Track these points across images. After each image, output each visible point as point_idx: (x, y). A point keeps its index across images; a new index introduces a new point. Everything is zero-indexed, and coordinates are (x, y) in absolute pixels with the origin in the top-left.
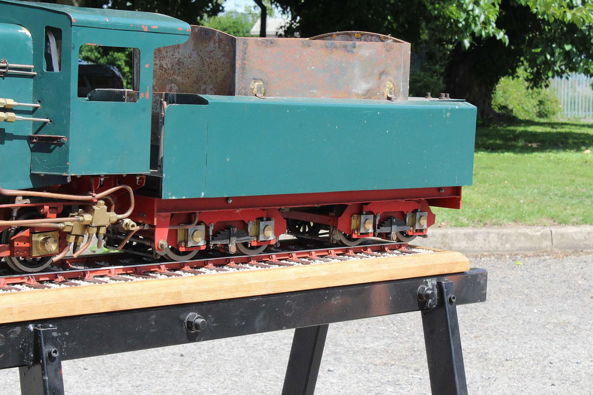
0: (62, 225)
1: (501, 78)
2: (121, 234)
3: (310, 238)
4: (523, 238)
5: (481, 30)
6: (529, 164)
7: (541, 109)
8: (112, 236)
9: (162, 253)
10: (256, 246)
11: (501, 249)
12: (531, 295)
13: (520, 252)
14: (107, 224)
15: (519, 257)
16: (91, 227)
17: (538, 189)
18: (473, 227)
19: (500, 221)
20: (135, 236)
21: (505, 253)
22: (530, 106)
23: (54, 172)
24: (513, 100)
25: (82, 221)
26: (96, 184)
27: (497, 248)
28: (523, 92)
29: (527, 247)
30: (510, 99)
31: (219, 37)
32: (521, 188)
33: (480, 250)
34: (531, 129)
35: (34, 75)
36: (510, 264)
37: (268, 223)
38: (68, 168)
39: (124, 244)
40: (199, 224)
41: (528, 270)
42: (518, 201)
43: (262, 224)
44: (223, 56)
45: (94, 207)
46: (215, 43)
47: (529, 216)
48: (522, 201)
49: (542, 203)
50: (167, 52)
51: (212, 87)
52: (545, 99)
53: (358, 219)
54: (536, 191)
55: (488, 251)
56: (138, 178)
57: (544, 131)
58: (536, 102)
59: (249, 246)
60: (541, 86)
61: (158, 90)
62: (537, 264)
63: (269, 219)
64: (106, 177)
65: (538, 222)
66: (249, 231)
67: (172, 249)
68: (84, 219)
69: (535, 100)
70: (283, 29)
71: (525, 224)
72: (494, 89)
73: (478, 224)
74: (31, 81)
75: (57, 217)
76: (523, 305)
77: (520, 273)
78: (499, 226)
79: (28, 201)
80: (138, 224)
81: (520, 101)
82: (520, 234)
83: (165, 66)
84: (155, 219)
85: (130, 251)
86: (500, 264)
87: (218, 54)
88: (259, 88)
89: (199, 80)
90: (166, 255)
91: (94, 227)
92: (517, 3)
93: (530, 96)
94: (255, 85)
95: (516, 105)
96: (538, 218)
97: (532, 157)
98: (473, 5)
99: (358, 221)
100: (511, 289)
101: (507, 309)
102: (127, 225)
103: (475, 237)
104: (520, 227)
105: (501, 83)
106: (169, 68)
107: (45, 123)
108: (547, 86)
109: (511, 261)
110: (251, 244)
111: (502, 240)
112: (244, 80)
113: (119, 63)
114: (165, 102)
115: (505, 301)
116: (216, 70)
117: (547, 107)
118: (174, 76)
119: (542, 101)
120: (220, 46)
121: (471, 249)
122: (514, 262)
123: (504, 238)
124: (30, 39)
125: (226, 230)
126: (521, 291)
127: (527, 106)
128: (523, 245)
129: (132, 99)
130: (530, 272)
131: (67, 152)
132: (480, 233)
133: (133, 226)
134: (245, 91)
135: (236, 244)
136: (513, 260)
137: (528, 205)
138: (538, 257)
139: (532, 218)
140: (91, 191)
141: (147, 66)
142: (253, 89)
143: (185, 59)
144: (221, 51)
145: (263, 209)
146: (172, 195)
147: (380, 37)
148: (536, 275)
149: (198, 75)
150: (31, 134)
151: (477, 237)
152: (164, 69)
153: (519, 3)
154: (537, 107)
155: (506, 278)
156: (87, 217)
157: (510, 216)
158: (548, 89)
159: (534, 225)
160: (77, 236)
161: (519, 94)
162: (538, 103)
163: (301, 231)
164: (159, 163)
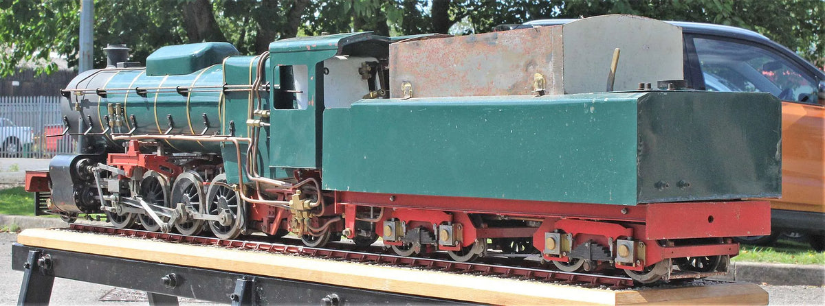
43: (441, 228)
66: (435, 233)
88: (407, 90)
94: (405, 87)
112: (396, 83)
134: (397, 93)
141: (312, 79)
142: (404, 91)
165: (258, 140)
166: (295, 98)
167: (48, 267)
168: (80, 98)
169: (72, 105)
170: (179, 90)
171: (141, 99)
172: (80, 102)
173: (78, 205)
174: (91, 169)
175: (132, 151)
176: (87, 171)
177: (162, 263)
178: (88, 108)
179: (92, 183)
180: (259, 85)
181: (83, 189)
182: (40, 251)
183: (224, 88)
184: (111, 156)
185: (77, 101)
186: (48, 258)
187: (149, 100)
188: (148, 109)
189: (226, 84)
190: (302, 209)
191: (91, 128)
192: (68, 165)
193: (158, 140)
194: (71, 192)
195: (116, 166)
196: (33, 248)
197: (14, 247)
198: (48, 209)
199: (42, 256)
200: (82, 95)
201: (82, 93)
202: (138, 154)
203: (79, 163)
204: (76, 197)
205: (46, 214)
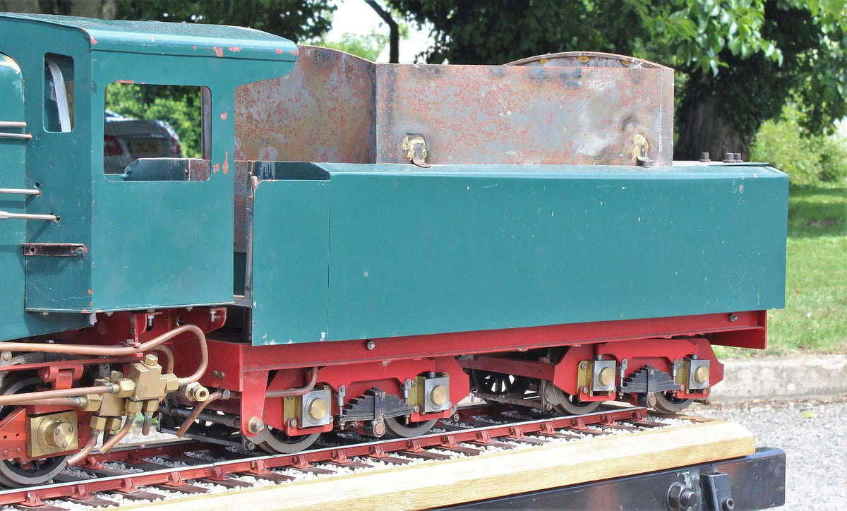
0: (82, 400)
1: (763, 123)
2: (184, 407)
3: (506, 401)
4: (814, 375)
5: (740, 45)
6: (814, 255)
7: (826, 168)
8: (168, 411)
9: (255, 440)
10: (419, 422)
11: (781, 393)
12: (834, 467)
13: (811, 396)
14: (161, 394)
15: (810, 405)
16: (133, 401)
17: (834, 294)
18: (734, 358)
19: (777, 347)
20: (209, 410)
21: (787, 399)
22: (809, 164)
23: (65, 307)
24: (783, 156)
25: (118, 393)
26: (141, 326)
27: (774, 391)
28: (797, 143)
29: (821, 387)
30: (778, 154)
31: (346, 64)
32: (806, 294)
33: (748, 395)
34: (812, 199)
35: (27, 139)
36: (796, 417)
37: (438, 380)
38: (90, 299)
39: (189, 424)
40: (318, 387)
41: (827, 426)
42: (803, 314)
43: (429, 384)
44: (355, 95)
45: (139, 367)
46: (339, 74)
47: (822, 337)
48: (809, 315)
49: (841, 317)
50: (259, 93)
51: (336, 149)
52: (831, 152)
53: (588, 367)
54: (830, 298)
55: (760, 397)
56: (213, 312)
57: (833, 202)
58: (816, 158)
59: (408, 423)
60: (821, 133)
61: (245, 158)
62: (840, 416)
63: (439, 375)
64: (158, 313)
65: (838, 347)
66: (407, 396)
67: (274, 432)
68: (120, 389)
69: (815, 155)
70: (425, 56)
71: (816, 352)
72: (753, 139)
73: (742, 353)
74: (22, 150)
75: (72, 387)
76: (822, 485)
77: (815, 431)
78: (776, 357)
79: (21, 360)
80: (212, 390)
81: (792, 156)
82: (810, 368)
83: (256, 116)
84: (241, 381)
85: (203, 438)
86: (780, 417)
87: (346, 92)
88: (418, 149)
89: (314, 139)
90: (265, 443)
91: (138, 401)
92: (788, 5)
93: (808, 149)
94: (411, 145)
95: (787, 164)
96: (837, 341)
97: (818, 244)
98: (719, 8)
99: (590, 373)
100: (801, 458)
101: (798, 493)
102: (192, 392)
103: (739, 376)
104: (809, 356)
105: (764, 130)
106: (263, 120)
107: (49, 221)
108: (830, 133)
109: (797, 412)
110: (409, 418)
111: (782, 378)
112: (391, 136)
113: (176, 116)
114: (255, 177)
115: (794, 478)
116: (343, 121)
117: (835, 164)
118: (272, 133)
119: (827, 156)
120: (350, 78)
121: (733, 394)
122: (802, 412)
123: (785, 374)
124: (17, 77)
125: (367, 396)
126: (817, 461)
127: (804, 164)
128: (815, 386)
129: (200, 174)
130: (829, 429)
131: (87, 272)
132: (747, 368)
133: (203, 394)
134: (394, 155)
135: (385, 421)
136: (801, 410)
137: (819, 321)
138: (840, 404)
139: (828, 342)
140: (132, 337)
141: (223, 117)
142: (408, 150)
143: (291, 104)
144: (351, 88)
145: (429, 358)
146: (269, 339)
147: (621, 61)
148: (840, 434)
149: (312, 131)
150: (24, 242)
151: (741, 375)
152: (254, 123)
153: (791, 5)
154: (820, 166)
155: (793, 441)
156: (127, 385)
157: (792, 339)
158: (834, 137)
159: (831, 353)
160: (109, 419)
161: (791, 146)
162: (821, 159)
163: (493, 389)
164: (247, 284)
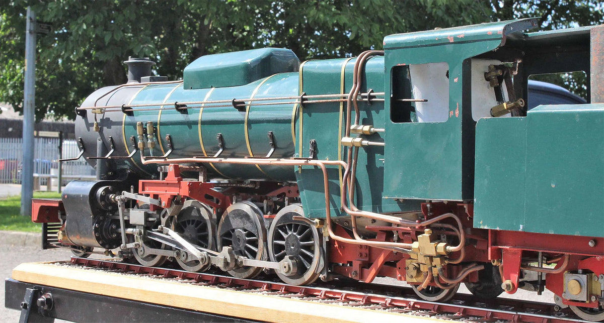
141: (456, 80)
146: (484, 224)
156: (414, 245)
165: (356, 163)
166: (413, 109)
167: (49, 307)
168: (99, 117)
169: (89, 125)
170: (235, 104)
171: (180, 117)
172: (99, 121)
173: (98, 239)
174: (114, 198)
175: (172, 178)
176: (109, 200)
177: (198, 311)
178: (109, 127)
179: (113, 214)
180: (357, 95)
181: (103, 221)
182: (39, 290)
183: (303, 99)
184: (143, 183)
185: (96, 120)
186: (49, 297)
187: (191, 117)
188: (190, 128)
189: (305, 95)
190: (433, 253)
191: (112, 151)
192: (87, 193)
193: (200, 164)
194: (90, 225)
195: (148, 195)
196: (31, 285)
197: (8, 283)
198: (57, 241)
199: (42, 294)
200: (102, 113)
201: (102, 111)
202: (179, 180)
203: (100, 191)
204: (96, 230)
205: (55, 247)
